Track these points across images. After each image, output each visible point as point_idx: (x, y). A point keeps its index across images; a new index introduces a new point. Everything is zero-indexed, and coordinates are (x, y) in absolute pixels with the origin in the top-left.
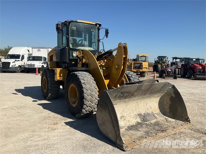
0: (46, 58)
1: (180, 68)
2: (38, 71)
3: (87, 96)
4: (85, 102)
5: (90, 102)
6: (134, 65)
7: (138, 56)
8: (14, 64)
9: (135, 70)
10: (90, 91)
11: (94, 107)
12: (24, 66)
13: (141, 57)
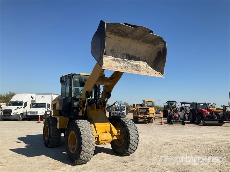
0: (49, 105)
1: (188, 113)
2: (41, 119)
3: (85, 142)
4: (83, 148)
5: (88, 148)
6: (140, 111)
7: (144, 101)
8: (16, 111)
9: (142, 116)
10: (87, 137)
11: (92, 153)
12: (26, 114)
13: (147, 102)
